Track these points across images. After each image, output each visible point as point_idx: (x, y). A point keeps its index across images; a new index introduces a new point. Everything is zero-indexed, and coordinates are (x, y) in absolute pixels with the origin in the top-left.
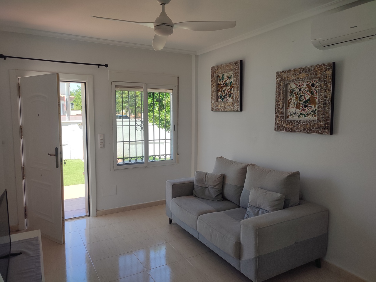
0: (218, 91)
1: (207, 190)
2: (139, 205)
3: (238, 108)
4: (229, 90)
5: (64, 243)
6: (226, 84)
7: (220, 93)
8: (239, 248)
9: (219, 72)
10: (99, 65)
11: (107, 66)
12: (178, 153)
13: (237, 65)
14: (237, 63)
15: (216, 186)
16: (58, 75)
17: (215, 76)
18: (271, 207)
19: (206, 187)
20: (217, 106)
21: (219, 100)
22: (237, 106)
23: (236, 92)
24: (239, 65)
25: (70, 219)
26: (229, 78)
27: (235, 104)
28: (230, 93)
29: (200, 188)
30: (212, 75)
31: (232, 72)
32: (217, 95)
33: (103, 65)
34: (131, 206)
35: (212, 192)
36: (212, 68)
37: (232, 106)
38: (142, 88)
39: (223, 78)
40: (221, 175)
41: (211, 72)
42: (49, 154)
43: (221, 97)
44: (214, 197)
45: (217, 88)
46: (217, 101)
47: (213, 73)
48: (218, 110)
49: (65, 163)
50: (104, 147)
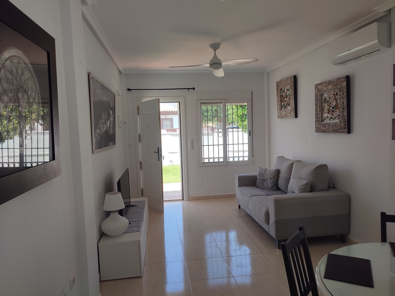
0: (281, 101)
1: (266, 182)
2: (220, 195)
3: (293, 115)
4: (288, 101)
5: (163, 211)
6: (286, 95)
7: (283, 103)
8: (267, 214)
9: (281, 86)
10: (189, 89)
11: (194, 89)
12: (253, 155)
13: (292, 80)
14: (292, 78)
15: (272, 178)
16: (159, 99)
17: (279, 89)
18: (299, 191)
19: (265, 180)
20: (281, 114)
21: (283, 109)
22: (293, 114)
23: (292, 102)
24: (293, 79)
25: (170, 200)
26: (288, 90)
27: (292, 112)
28: (289, 103)
29: (261, 180)
30: (277, 88)
31: (289, 85)
32: (281, 105)
33: (191, 89)
34: (213, 196)
35: (269, 183)
36: (277, 82)
37: (290, 113)
38: (222, 103)
39: (284, 91)
40: (276, 169)
41: (277, 86)
42: (154, 152)
43: (284, 107)
44: (270, 187)
45: (281, 99)
46: (281, 110)
47: (278, 86)
48: (282, 117)
49: (164, 158)
50: (193, 149)
